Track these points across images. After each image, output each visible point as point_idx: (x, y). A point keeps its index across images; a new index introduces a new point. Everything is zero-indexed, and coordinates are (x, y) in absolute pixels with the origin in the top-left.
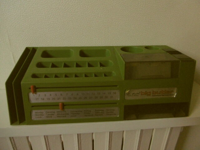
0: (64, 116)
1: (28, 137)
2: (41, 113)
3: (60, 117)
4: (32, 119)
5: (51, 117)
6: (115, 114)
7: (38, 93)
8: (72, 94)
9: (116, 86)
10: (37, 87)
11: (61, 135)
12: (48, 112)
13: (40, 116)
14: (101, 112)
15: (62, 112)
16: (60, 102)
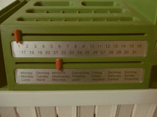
0: (62, 80)
1: (15, 108)
2: (30, 73)
3: (56, 80)
4: (17, 82)
5: (44, 80)
6: (137, 79)
7: (25, 43)
8: (76, 46)
9: (143, 34)
10: (23, 32)
11: (55, 107)
12: (40, 73)
13: (27, 78)
14: (116, 74)
15: (59, 73)
16: (57, 58)
